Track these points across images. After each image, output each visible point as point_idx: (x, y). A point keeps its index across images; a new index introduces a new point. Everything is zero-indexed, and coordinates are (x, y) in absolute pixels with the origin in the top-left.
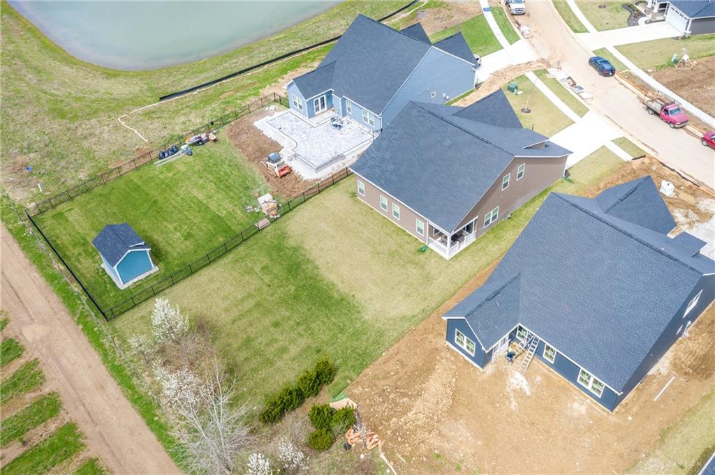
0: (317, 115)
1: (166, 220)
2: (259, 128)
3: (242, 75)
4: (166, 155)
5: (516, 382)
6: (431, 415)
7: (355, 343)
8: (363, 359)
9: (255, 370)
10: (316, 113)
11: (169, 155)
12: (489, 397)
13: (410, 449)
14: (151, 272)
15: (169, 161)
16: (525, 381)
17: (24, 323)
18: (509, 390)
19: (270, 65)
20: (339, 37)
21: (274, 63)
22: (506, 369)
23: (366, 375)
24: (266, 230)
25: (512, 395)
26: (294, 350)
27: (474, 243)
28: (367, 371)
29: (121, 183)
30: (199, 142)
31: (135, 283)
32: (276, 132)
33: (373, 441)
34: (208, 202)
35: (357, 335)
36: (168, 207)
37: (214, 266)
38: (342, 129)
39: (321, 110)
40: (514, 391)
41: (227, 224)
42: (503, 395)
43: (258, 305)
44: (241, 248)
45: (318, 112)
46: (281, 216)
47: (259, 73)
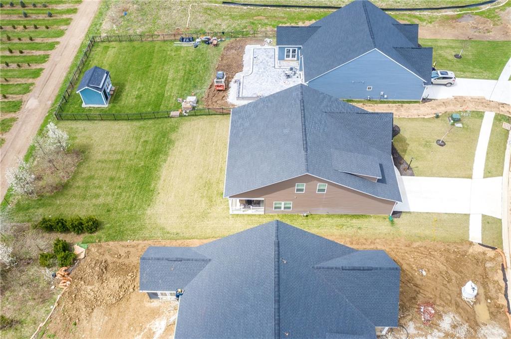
0: (286, 60)
1: (141, 80)
2: (245, 51)
3: (284, 9)
4: (184, 40)
5: (157, 326)
6: (99, 298)
7: (127, 222)
8: (119, 235)
9: (75, 196)
10: (286, 58)
11: (186, 41)
12: (134, 319)
13: (70, 306)
14: (103, 106)
15: (183, 45)
16: (163, 330)
17: (34, 96)
18: (148, 326)
19: (307, 9)
20: (339, 8)
21: (312, 9)
22: (163, 312)
23: (108, 245)
24: (172, 119)
25: (146, 330)
26: (101, 200)
27: (260, 215)
28: (111, 243)
29: (150, 44)
30: (207, 42)
31: (90, 107)
32: (250, 59)
33: (65, 284)
34: (170, 82)
35: (133, 218)
36: (151, 73)
37: (129, 122)
38: (289, 79)
39: (291, 58)
40: (150, 330)
41: (161, 102)
42: (141, 326)
43: (118, 161)
44: (150, 122)
45: (288, 59)
46: (189, 116)
47: (294, 12)
